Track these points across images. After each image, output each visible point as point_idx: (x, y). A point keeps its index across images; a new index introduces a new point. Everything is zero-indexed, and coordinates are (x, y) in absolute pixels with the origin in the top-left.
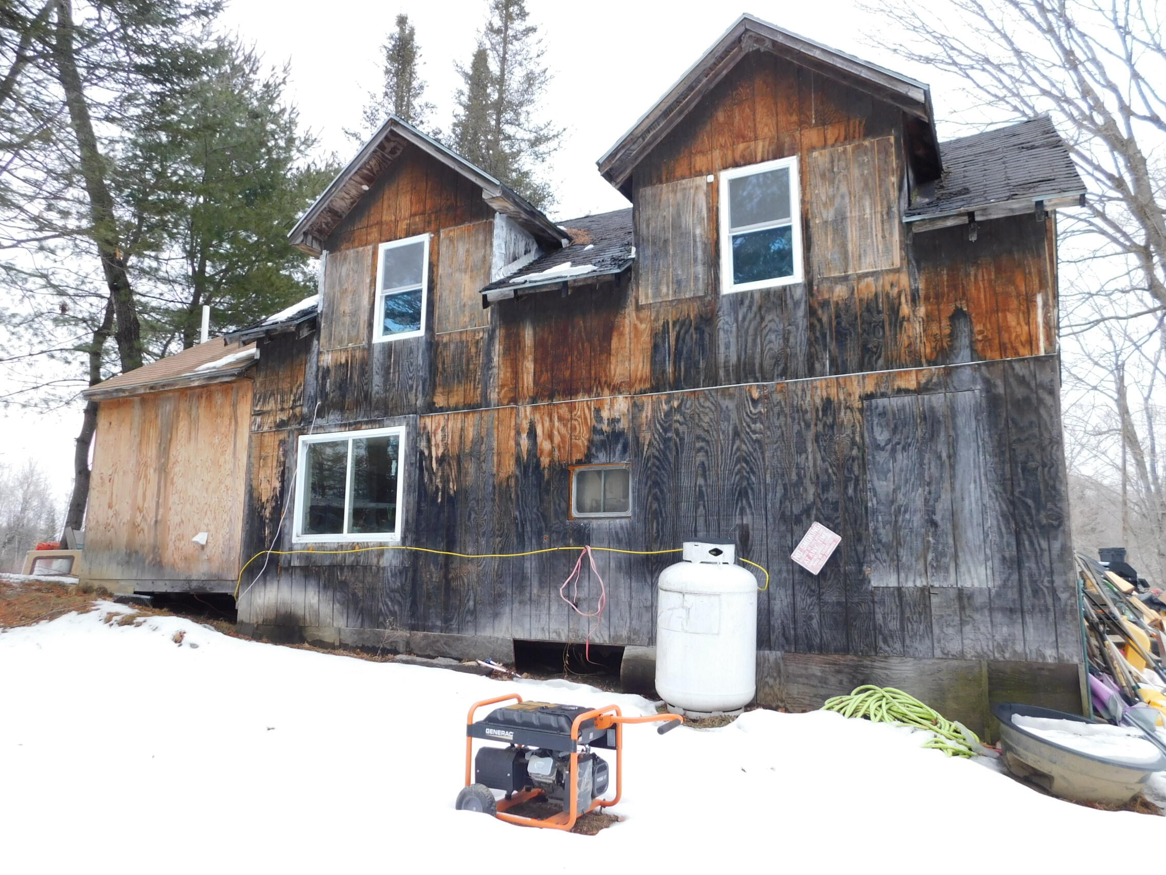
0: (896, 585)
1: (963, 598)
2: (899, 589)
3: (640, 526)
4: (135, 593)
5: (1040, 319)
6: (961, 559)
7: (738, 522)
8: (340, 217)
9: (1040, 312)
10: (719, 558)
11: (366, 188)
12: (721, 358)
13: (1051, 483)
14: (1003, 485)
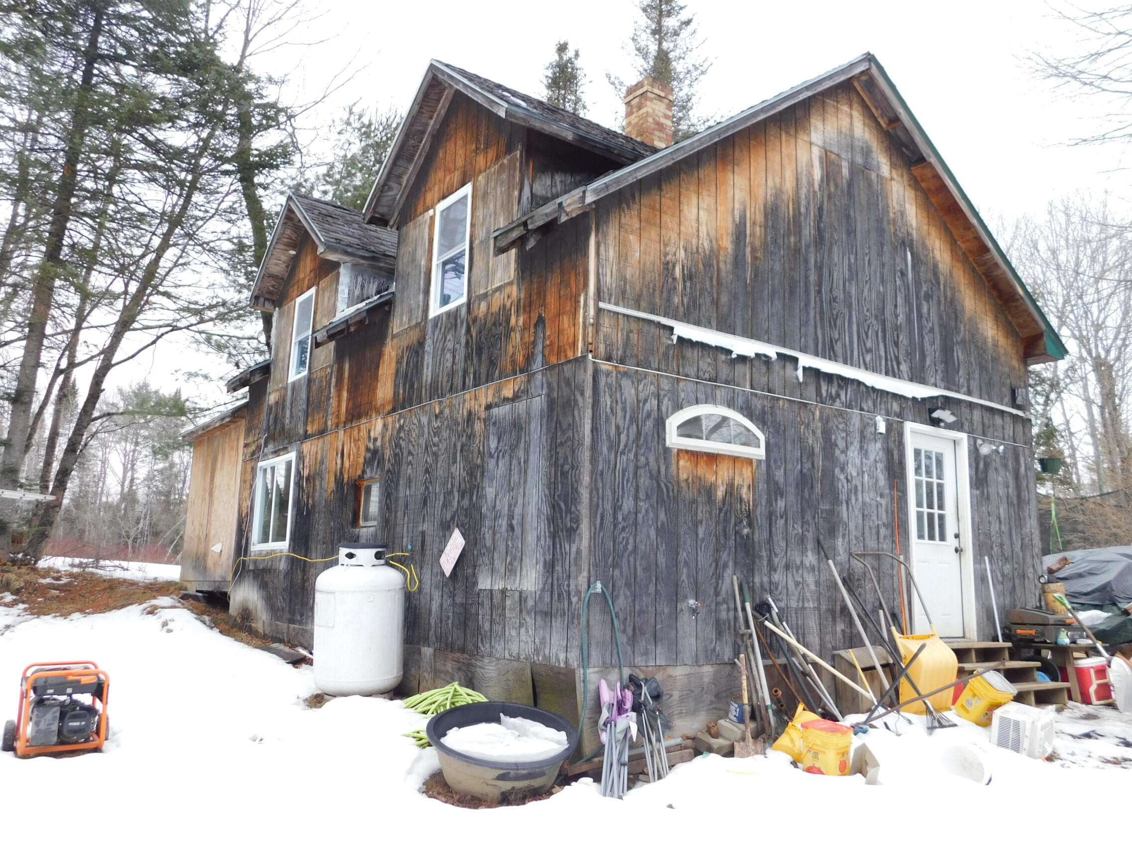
0: (489, 587)
1: (522, 598)
2: (491, 591)
3: (379, 532)
4: (197, 591)
5: (581, 320)
6: (524, 562)
7: (420, 529)
8: (282, 279)
9: (581, 311)
10: (353, 561)
11: (293, 252)
12: (424, 381)
13: (575, 486)
14: (549, 489)
